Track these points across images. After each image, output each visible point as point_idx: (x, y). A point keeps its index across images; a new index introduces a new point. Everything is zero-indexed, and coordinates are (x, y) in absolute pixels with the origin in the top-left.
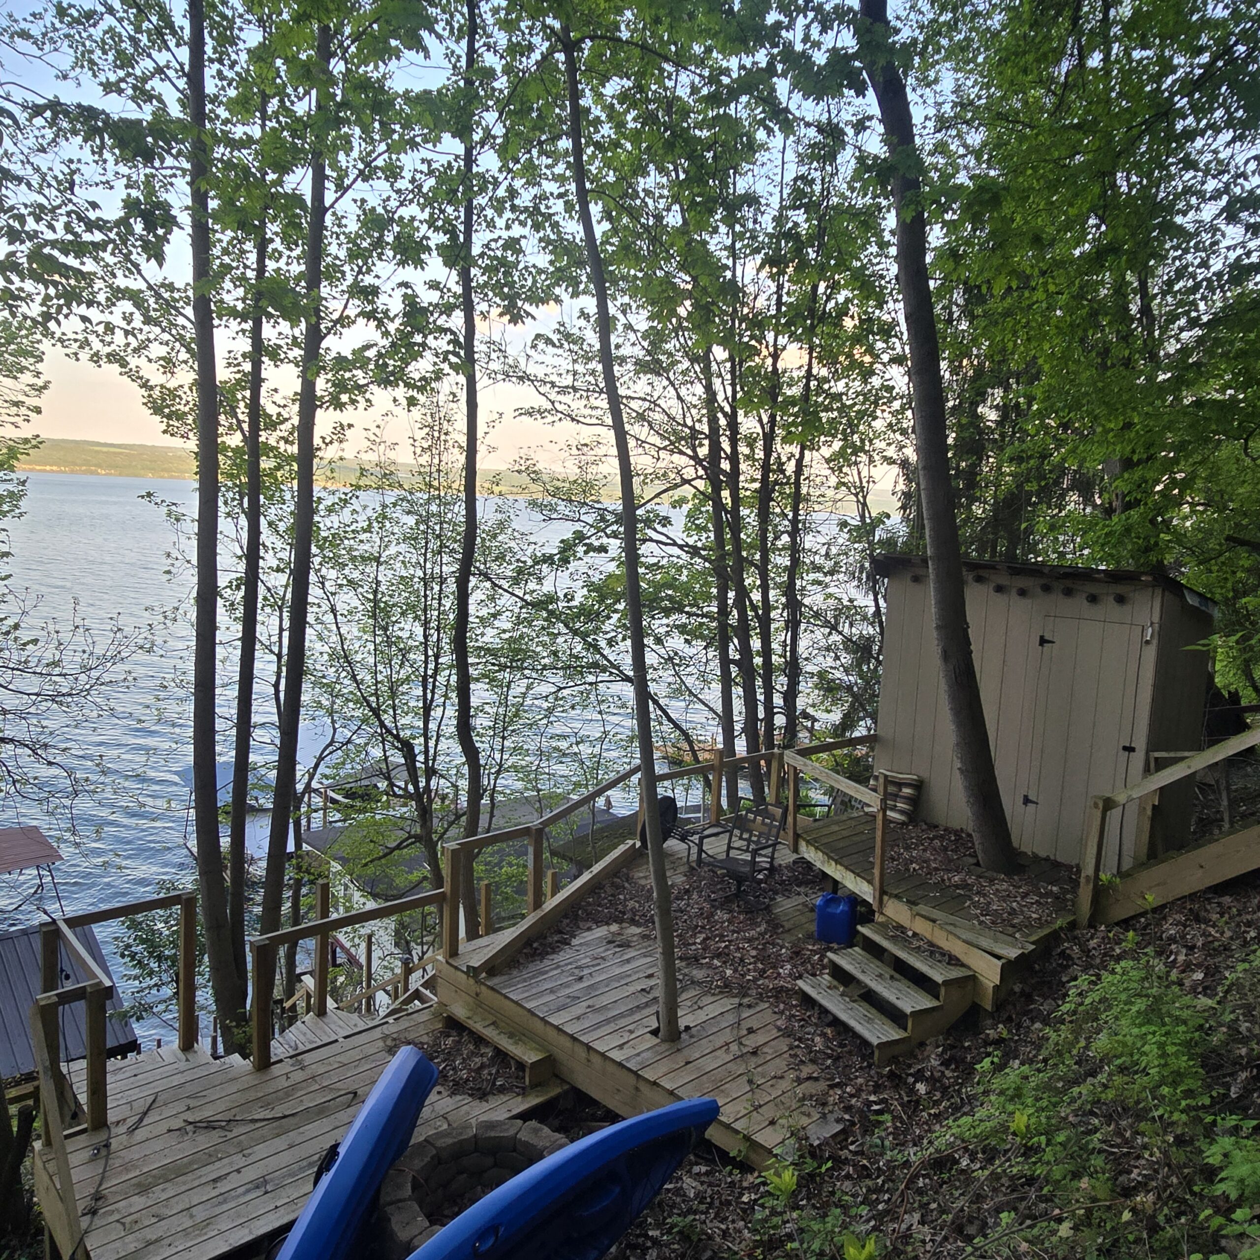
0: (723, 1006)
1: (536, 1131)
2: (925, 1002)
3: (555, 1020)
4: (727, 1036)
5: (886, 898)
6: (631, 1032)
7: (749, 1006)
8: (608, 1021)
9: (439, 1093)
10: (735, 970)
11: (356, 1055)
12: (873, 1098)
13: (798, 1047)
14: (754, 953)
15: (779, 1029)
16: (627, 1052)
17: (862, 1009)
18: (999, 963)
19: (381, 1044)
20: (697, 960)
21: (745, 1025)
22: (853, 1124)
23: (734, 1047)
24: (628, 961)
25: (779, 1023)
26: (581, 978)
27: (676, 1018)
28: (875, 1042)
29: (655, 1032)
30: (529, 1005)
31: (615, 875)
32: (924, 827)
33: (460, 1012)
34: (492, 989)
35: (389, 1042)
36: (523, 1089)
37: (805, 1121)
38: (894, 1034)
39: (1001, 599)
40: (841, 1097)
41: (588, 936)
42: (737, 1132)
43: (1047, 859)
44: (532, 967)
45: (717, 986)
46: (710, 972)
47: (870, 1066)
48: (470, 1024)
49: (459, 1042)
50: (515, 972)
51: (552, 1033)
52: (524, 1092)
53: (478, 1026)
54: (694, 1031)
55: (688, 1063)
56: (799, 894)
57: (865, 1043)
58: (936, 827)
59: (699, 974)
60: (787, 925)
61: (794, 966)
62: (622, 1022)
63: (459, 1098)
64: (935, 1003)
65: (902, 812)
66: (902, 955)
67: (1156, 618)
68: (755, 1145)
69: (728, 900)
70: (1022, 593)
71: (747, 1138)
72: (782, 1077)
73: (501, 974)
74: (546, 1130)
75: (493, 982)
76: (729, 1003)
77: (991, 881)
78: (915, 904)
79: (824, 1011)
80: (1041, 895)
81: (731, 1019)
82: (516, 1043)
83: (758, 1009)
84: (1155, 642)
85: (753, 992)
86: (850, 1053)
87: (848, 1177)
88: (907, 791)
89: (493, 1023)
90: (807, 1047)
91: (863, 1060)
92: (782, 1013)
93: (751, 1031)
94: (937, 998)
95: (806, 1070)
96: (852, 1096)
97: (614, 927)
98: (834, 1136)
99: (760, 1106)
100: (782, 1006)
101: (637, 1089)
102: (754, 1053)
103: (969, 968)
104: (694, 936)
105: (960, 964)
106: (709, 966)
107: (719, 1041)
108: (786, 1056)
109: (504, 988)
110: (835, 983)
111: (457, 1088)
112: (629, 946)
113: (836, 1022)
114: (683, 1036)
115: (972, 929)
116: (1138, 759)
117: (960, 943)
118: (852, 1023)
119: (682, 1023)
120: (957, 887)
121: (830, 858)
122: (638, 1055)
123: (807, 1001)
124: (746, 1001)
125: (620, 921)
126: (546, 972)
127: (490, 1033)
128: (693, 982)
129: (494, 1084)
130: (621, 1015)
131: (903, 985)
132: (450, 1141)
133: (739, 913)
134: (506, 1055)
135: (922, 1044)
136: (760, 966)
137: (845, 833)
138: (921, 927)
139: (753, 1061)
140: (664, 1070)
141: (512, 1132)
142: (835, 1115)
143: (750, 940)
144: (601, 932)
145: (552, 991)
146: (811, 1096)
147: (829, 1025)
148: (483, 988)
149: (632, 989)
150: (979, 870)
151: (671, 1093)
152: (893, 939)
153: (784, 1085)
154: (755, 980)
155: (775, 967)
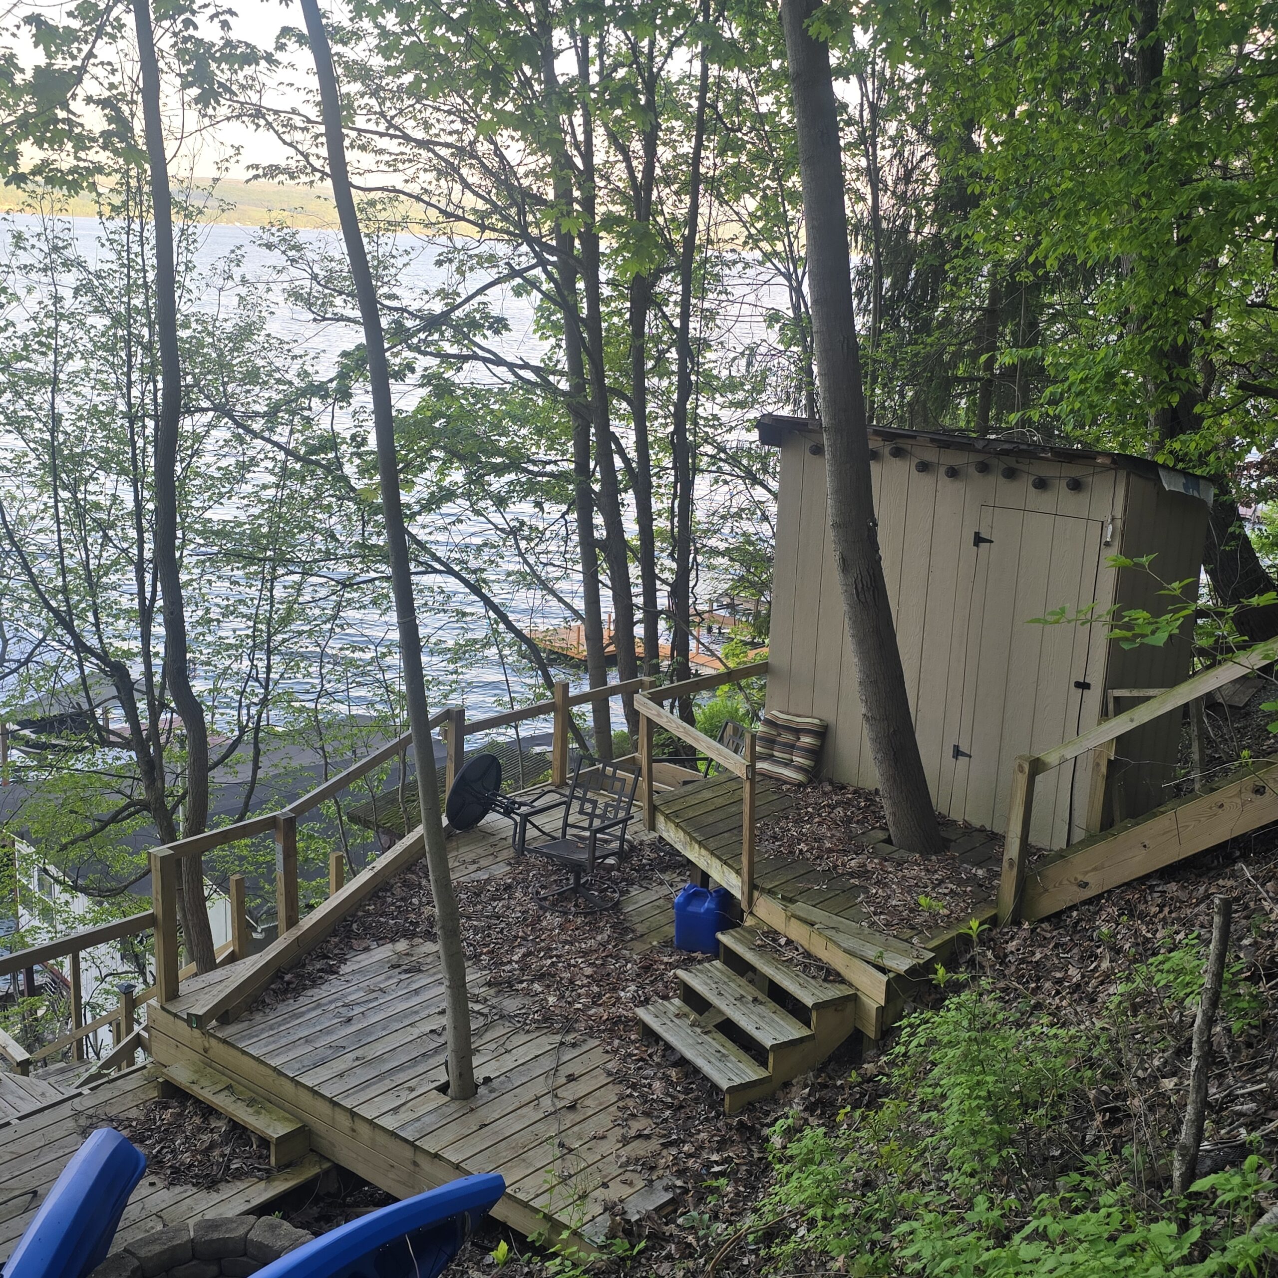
0: (539, 1046)
1: (272, 1228)
2: (792, 1030)
3: (308, 1080)
4: (539, 1088)
5: (756, 894)
6: (411, 1089)
7: (574, 1045)
8: (381, 1077)
9: (152, 1184)
10: (561, 997)
11: (36, 1141)
12: (715, 1157)
13: (630, 1096)
14: (589, 971)
15: (609, 1074)
16: (405, 1115)
17: (717, 1042)
18: (885, 979)
19: (70, 1124)
20: (511, 986)
21: (565, 1071)
22: (686, 1191)
23: (546, 1102)
24: (416, 992)
25: (609, 1066)
26: (349, 1020)
27: (471, 1069)
28: (724, 1085)
29: (443, 1089)
30: (273, 1063)
31: (409, 869)
32: (828, 788)
33: (181, 1075)
34: (224, 1041)
35: (83, 1122)
36: (268, 1171)
37: (626, 1191)
38: (750, 1072)
39: (925, 482)
40: (675, 1158)
41: (364, 960)
42: (536, 1211)
43: (982, 830)
44: (282, 1008)
45: (535, 1021)
46: (528, 1001)
47: (717, 1117)
48: (196, 1090)
49: (180, 1115)
50: (258, 1017)
51: (306, 1098)
52: (269, 1176)
53: (206, 1094)
54: (495, 1083)
55: (484, 1126)
56: (661, 883)
57: (715, 1087)
58: (843, 787)
59: (511, 1005)
60: (640, 929)
61: (641, 987)
62: (401, 1077)
63: (178, 1189)
64: (806, 1032)
65: (800, 769)
66: (769, 970)
67: (1119, 513)
68: (557, 1226)
69: (562, 897)
70: (953, 473)
71: (548, 1218)
72: (604, 1137)
73: (237, 1019)
74: (286, 1225)
75: (226, 1032)
76: (546, 1042)
77: (899, 864)
78: (792, 901)
79: (668, 1047)
80: (960, 883)
81: (547, 1063)
82: (258, 1113)
83: (585, 1048)
84: (1117, 544)
85: (581, 1026)
86: (697, 1100)
87: (669, 1257)
88: (806, 740)
89: (229, 1087)
90: (642, 1096)
91: (712, 1107)
92: (616, 1051)
93: (571, 1078)
94: (808, 1024)
95: (636, 1126)
96: (689, 1156)
97: (402, 945)
98: (658, 1209)
99: (570, 1176)
100: (616, 1042)
101: (415, 1164)
102: (572, 1108)
103: (851, 985)
104: (511, 951)
105: (840, 979)
106: (527, 993)
107: (527, 1094)
108: (613, 1109)
109: (243, 1038)
110: (687, 1009)
111: (177, 1176)
112: (420, 971)
113: (683, 1062)
114: (482, 1090)
115: (858, 935)
116: (1094, 696)
117: (841, 954)
118: (700, 1062)
119: (479, 1075)
120: (852, 875)
121: (693, 839)
122: (418, 1119)
123: (650, 1035)
124: (569, 1038)
125: (409, 935)
126: (302, 1014)
127: (222, 1101)
128: (502, 1017)
129: (228, 1167)
130: (400, 1068)
131: (769, 1009)
132: (157, 1248)
133: (576, 915)
134: (245, 1129)
135: (787, 1085)
136: (595, 989)
137: (719, 802)
138: (796, 932)
139: (570, 1118)
140: (451, 1137)
141: (241, 1231)
142: (665, 1182)
143: (585, 954)
144: (382, 953)
145: (307, 1040)
146: (637, 1160)
147: (675, 1065)
148: (213, 1042)
149: (416, 1032)
150: (889, 848)
151: (457, 1167)
152: (760, 949)
153: (605, 1147)
154: (587, 1007)
155: (615, 989)
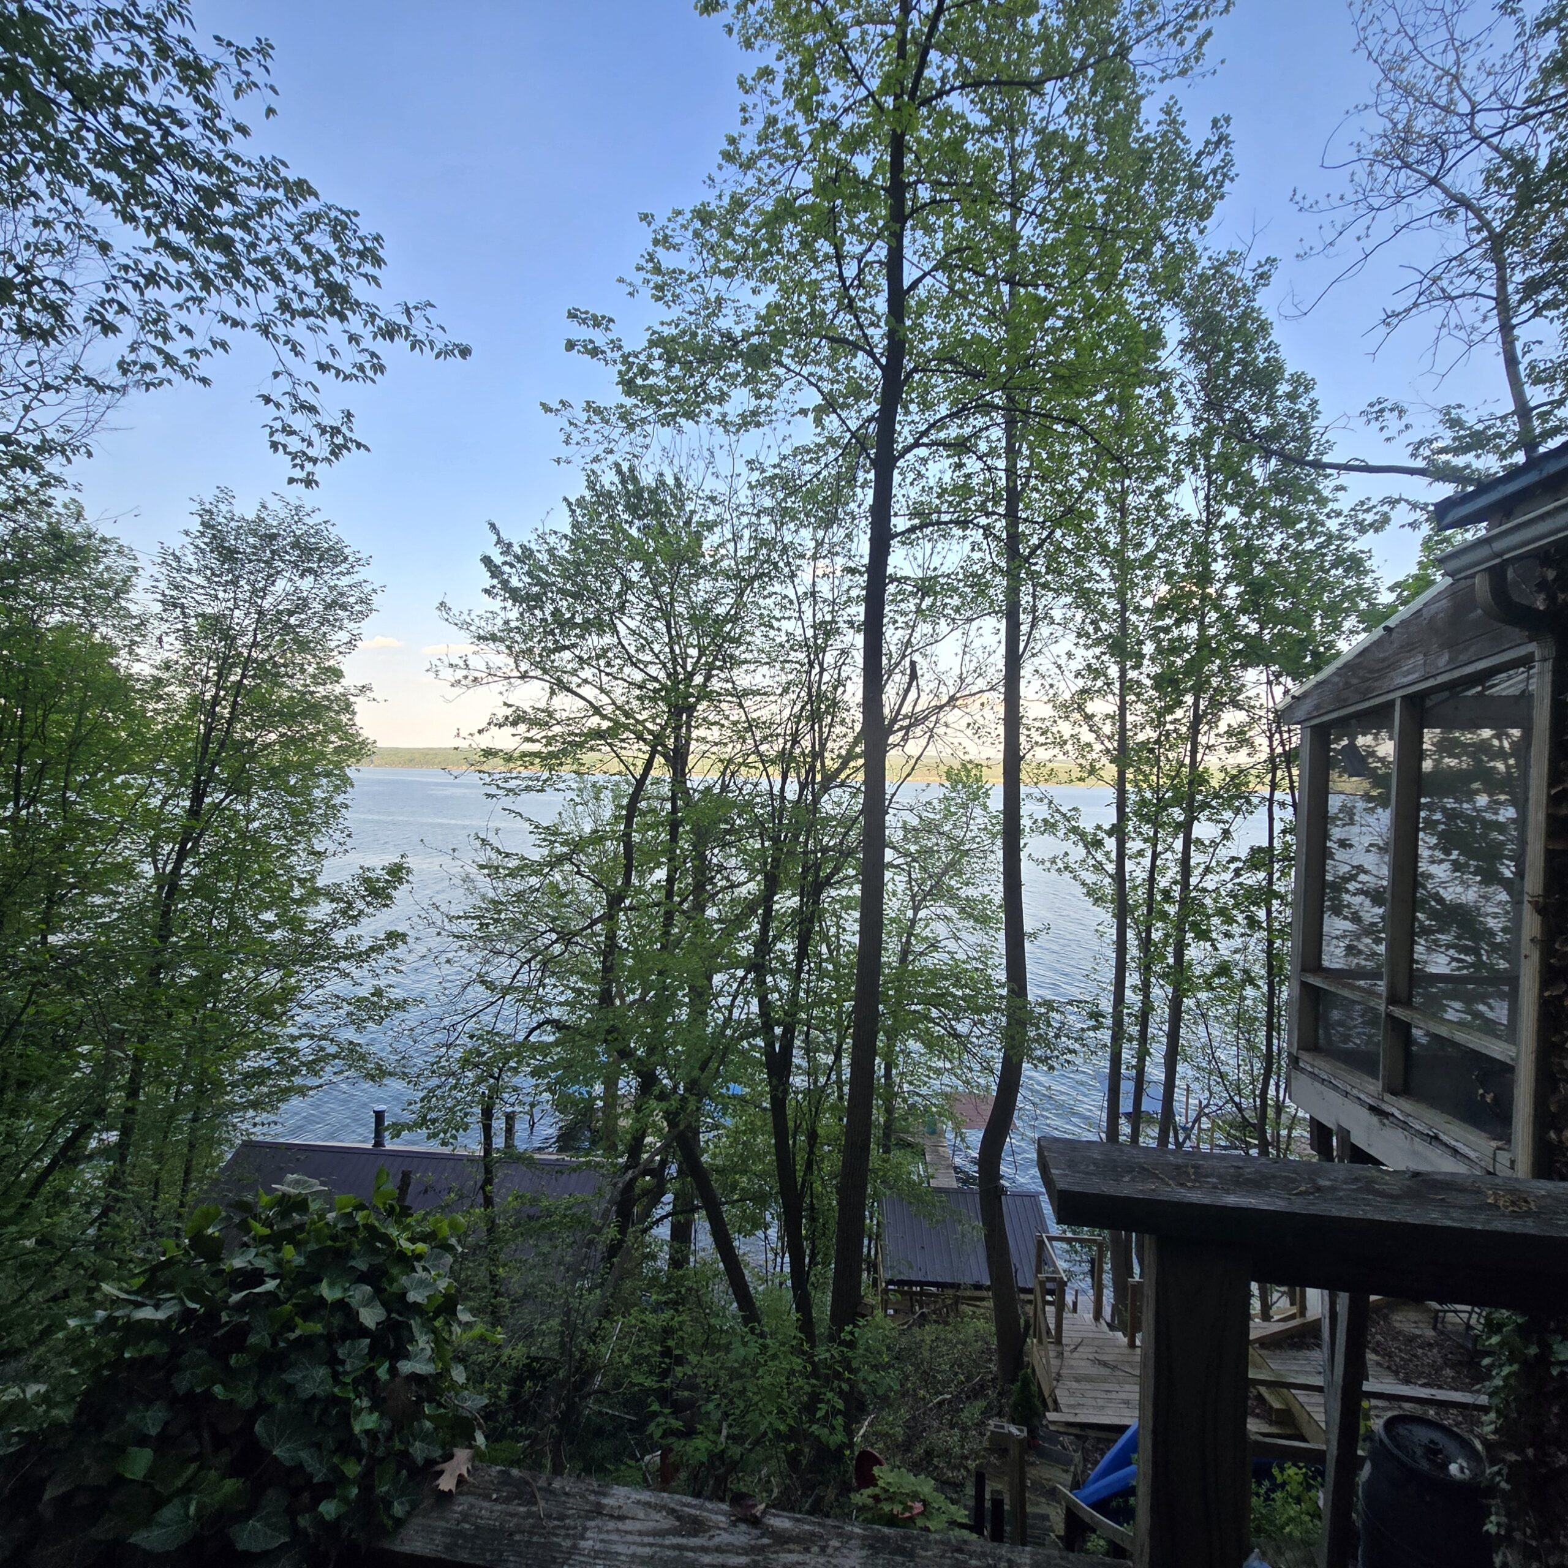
52: (1271, 1423)
